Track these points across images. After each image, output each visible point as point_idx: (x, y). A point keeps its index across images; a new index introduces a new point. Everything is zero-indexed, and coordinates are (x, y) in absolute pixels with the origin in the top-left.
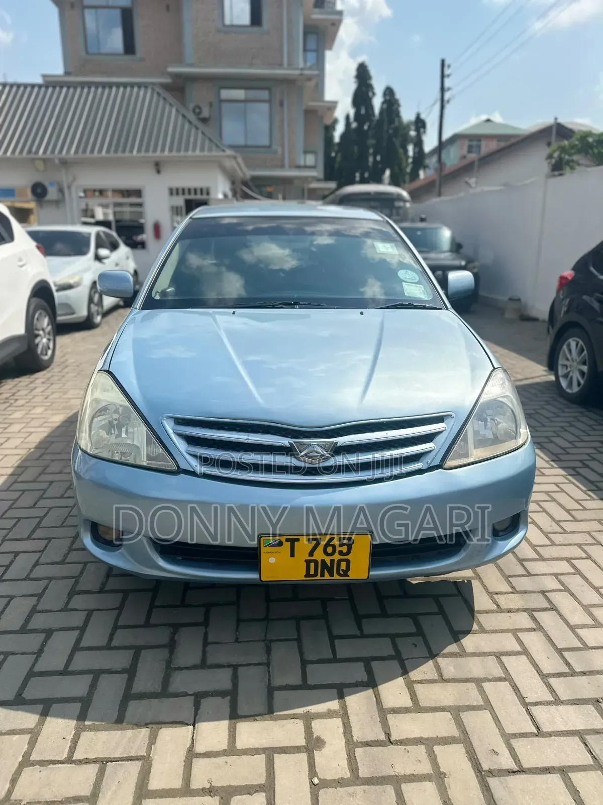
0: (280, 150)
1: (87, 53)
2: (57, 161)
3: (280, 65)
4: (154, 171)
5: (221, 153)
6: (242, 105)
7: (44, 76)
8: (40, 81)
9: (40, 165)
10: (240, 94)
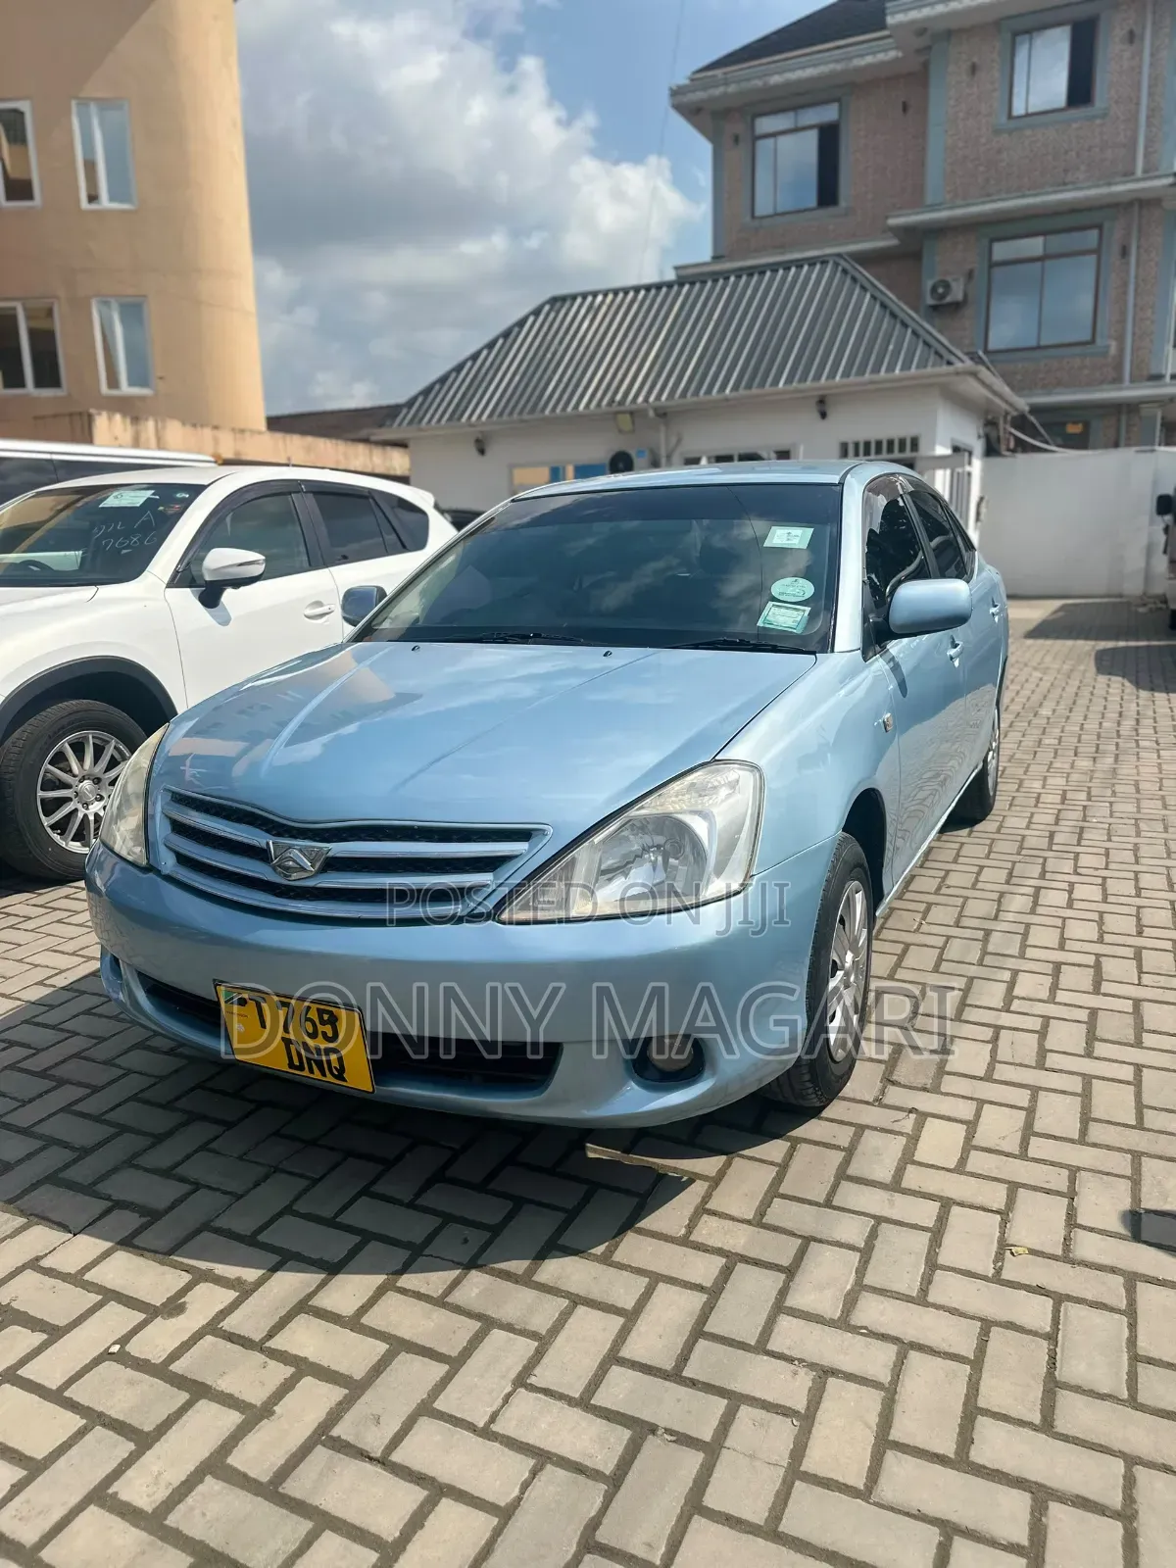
0: (1113, 350)
1: (753, 216)
2: (651, 413)
3: (1128, 174)
4: (817, 415)
5: (945, 368)
6: (1038, 264)
7: (677, 268)
8: (671, 276)
9: (625, 421)
10: (1035, 246)
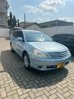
3: (2, 11)
